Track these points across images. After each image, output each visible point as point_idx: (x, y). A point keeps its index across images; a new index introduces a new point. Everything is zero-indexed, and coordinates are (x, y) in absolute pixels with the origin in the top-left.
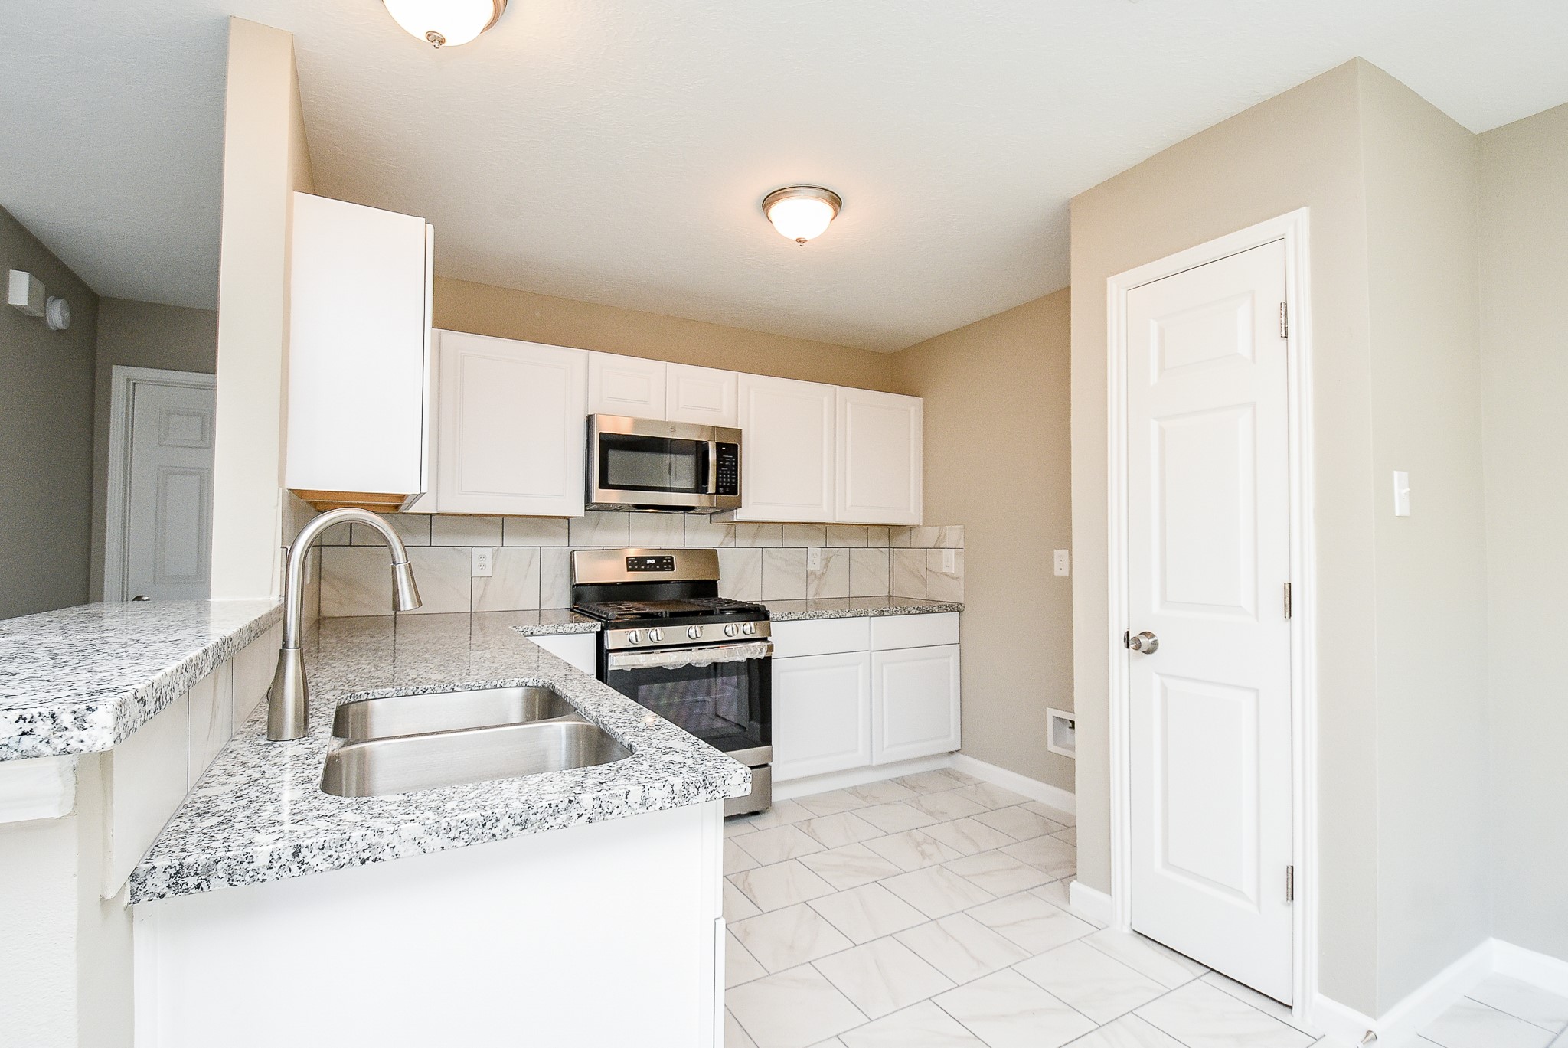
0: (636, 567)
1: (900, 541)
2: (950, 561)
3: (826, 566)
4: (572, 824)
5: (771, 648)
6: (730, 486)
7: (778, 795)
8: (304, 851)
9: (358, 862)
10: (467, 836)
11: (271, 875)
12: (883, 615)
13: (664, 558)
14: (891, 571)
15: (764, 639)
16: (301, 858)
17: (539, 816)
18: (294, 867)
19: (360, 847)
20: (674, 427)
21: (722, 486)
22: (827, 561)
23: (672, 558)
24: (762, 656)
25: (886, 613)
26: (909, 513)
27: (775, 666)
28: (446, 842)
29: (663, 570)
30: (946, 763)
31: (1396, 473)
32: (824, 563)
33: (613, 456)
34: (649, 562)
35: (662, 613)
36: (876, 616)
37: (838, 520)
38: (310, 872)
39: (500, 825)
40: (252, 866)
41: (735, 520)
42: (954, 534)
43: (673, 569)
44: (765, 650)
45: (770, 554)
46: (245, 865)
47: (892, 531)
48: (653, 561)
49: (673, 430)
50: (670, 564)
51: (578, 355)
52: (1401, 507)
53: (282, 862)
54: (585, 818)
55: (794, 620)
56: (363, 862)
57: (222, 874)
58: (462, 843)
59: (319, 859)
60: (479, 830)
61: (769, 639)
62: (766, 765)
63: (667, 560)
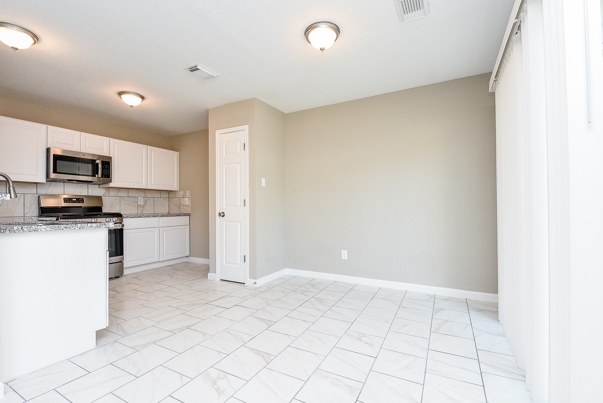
0: (68, 201)
1: (172, 195)
2: (187, 201)
3: (145, 203)
4: (76, 229)
5: (123, 226)
6: (107, 174)
7: (126, 272)
8: (23, 228)
9: (34, 231)
10: (55, 229)
11: (17, 231)
12: (164, 216)
13: (80, 199)
14: (169, 205)
15: (121, 223)
16: (23, 229)
17: (69, 227)
18: (22, 231)
19: (34, 229)
20: (84, 154)
21: (104, 175)
22: (146, 202)
23: (83, 199)
24: (120, 228)
25: (165, 216)
26: (174, 186)
27: (125, 232)
28: (51, 229)
29: (80, 203)
30: (185, 260)
31: (262, 178)
32: (144, 202)
33: (58, 162)
34: (73, 200)
35: (81, 215)
36: (161, 217)
37: (148, 188)
38: (24, 232)
39: (61, 227)
40: (14, 230)
41: (109, 186)
42: (188, 193)
43: (83, 202)
44: (121, 226)
45: (123, 199)
46: (12, 229)
47: (169, 192)
48: (75, 200)
49: (84, 155)
50: (82, 201)
51: (43, 126)
52: (263, 184)
53: (19, 229)
54: (79, 228)
55: (132, 218)
56: (35, 231)
57: (8, 230)
58: (54, 230)
59: (26, 230)
60: (57, 228)
61: (122, 223)
62: (122, 262)
63: (81, 199)
